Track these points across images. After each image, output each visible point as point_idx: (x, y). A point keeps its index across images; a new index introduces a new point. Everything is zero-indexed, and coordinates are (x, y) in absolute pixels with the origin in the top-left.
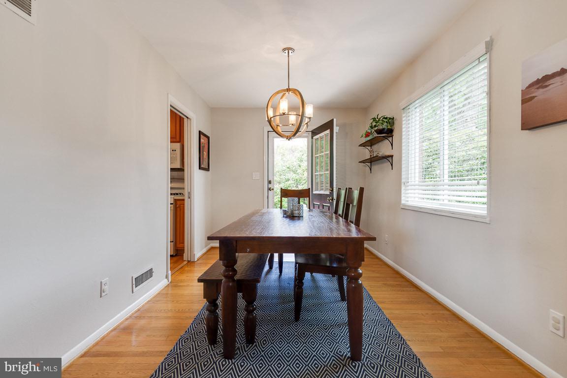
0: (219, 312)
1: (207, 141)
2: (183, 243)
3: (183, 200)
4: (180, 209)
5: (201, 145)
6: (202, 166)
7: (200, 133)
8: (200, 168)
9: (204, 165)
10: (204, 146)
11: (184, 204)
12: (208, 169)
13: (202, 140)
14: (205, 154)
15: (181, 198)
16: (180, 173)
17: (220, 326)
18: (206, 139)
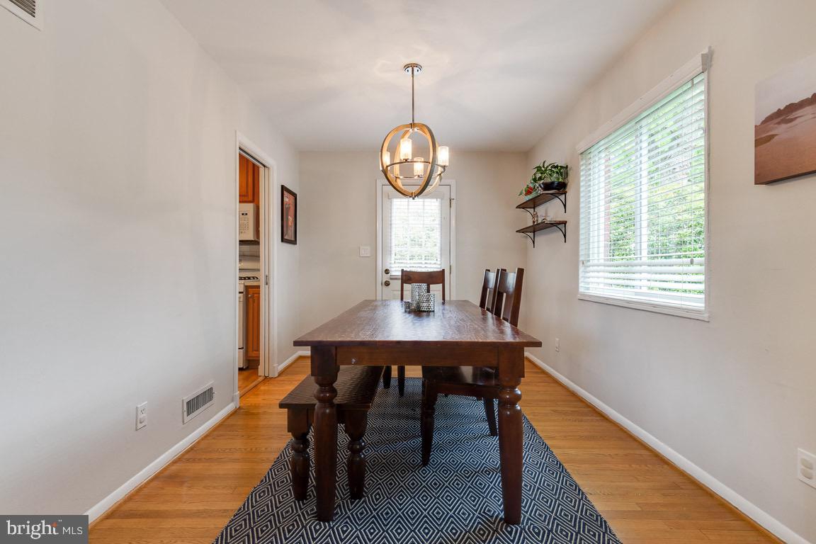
0: (311, 452)
1: (293, 201)
2: (258, 350)
3: (258, 287)
4: (254, 302)
5: (285, 206)
6: (286, 237)
7: (283, 188)
8: (283, 240)
9: (289, 236)
10: (289, 208)
11: (259, 293)
12: (294, 242)
13: (286, 200)
14: (291, 219)
15: (255, 284)
16: (254, 247)
17: (312, 473)
18: (292, 197)
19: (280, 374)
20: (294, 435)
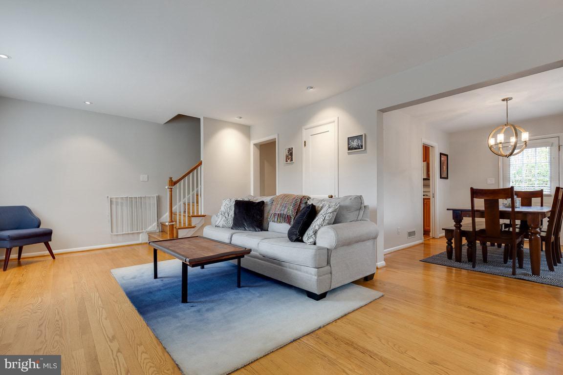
0: (453, 245)
1: (446, 158)
2: (429, 226)
3: (429, 199)
4: (427, 205)
5: (442, 162)
6: (442, 176)
7: (441, 154)
8: (441, 177)
9: (444, 175)
10: (444, 163)
11: (429, 202)
12: (447, 178)
13: (442, 159)
14: (445, 167)
15: (428, 197)
16: (427, 181)
17: (454, 252)
18: (446, 157)
19: (440, 238)
20: (447, 239)
